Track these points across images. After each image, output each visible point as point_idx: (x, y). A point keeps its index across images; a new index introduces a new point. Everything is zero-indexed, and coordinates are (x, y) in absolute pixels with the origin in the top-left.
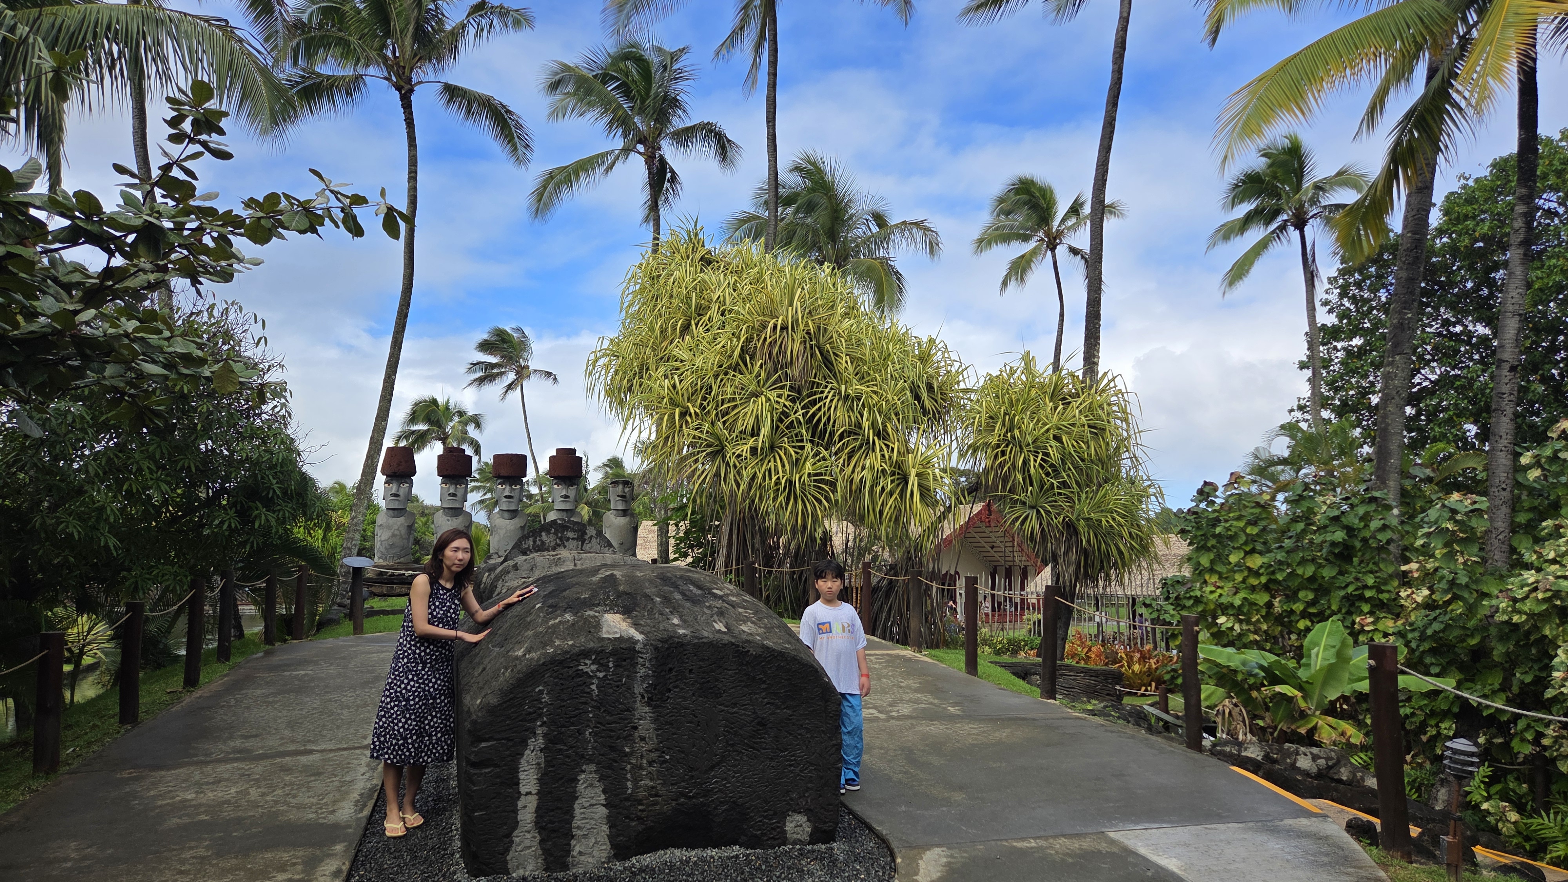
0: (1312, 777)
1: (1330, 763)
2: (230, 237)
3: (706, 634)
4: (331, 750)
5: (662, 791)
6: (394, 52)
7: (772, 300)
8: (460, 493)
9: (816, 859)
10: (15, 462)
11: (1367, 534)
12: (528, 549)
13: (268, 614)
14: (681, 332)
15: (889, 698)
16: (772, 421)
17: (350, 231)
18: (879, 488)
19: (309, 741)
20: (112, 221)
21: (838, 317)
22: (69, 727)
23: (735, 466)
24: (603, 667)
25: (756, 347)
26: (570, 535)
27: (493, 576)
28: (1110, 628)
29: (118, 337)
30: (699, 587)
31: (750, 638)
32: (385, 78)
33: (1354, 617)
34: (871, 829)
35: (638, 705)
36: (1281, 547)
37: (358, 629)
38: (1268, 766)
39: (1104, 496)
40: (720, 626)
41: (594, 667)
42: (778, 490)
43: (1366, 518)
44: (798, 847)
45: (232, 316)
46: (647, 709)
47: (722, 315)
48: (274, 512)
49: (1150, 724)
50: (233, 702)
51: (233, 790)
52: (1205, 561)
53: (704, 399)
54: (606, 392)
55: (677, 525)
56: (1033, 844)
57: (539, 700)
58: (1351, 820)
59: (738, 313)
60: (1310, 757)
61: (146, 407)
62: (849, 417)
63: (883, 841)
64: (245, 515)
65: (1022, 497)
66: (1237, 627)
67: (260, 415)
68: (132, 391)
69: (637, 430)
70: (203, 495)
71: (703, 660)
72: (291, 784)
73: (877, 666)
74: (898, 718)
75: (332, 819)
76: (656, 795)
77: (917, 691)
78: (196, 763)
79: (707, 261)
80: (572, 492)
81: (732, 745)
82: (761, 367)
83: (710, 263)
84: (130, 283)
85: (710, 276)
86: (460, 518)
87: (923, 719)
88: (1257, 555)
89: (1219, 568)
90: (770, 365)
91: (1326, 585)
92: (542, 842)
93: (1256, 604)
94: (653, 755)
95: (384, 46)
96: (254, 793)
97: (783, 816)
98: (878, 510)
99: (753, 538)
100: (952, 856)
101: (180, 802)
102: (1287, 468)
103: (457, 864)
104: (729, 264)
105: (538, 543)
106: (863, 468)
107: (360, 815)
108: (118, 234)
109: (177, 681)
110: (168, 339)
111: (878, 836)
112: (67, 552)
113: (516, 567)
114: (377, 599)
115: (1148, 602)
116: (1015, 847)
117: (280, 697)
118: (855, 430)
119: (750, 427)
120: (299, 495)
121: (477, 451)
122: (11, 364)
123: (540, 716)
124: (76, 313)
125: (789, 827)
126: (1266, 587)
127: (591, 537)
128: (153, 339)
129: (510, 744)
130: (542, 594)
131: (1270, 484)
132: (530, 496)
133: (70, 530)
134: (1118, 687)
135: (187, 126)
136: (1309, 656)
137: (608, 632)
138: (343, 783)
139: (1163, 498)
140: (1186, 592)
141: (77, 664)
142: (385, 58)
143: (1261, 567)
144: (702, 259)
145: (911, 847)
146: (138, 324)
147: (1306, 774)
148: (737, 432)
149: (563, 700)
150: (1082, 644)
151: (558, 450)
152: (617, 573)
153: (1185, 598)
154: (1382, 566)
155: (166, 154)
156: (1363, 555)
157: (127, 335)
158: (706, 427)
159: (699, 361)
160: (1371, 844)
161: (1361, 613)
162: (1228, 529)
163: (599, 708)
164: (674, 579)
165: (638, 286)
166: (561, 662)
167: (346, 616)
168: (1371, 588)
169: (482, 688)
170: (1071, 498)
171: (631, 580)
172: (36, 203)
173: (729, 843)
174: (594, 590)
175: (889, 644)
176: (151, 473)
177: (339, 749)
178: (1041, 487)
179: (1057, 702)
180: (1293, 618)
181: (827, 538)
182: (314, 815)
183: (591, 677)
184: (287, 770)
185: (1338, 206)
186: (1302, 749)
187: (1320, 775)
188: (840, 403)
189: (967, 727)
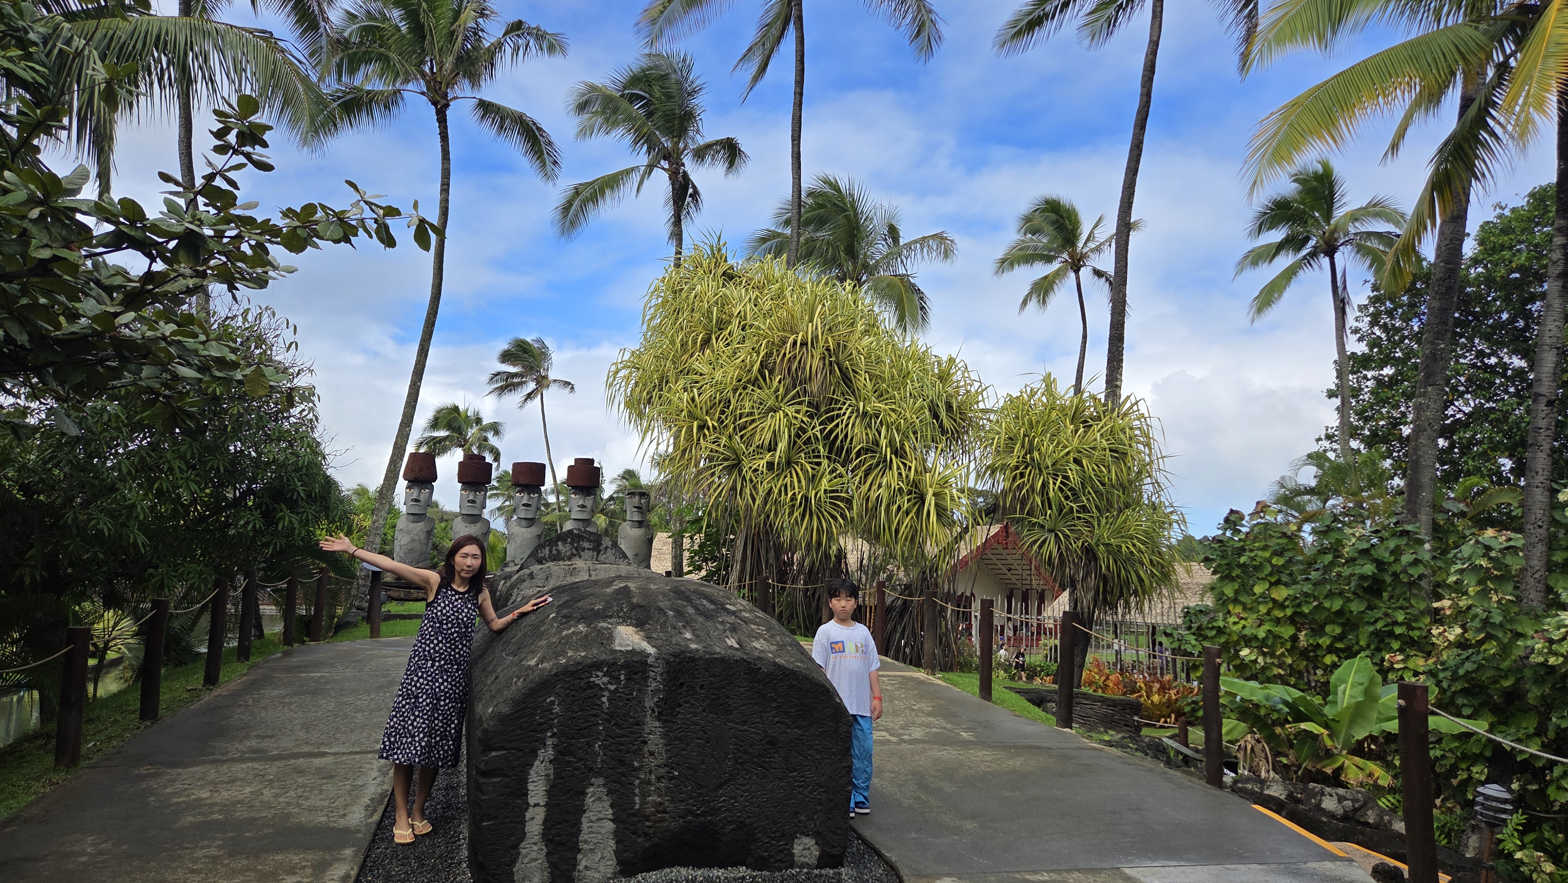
0: (1337, 819)
1: (1357, 805)
2: (268, 245)
3: (718, 650)
4: (344, 753)
5: (670, 807)
6: (432, 68)
7: (792, 316)
8: (479, 500)
10: (51, 459)
11: (1397, 568)
12: (544, 558)
13: (288, 613)
14: (701, 345)
15: (901, 721)
16: (790, 436)
17: (382, 241)
18: (895, 507)
19: (323, 744)
20: (155, 228)
21: (858, 335)
22: (90, 721)
23: (751, 480)
24: (615, 679)
25: (775, 363)
26: (586, 545)
27: (508, 584)
28: (1129, 657)
29: (156, 340)
30: (712, 602)
31: (762, 655)
32: (423, 93)
33: (1383, 653)
34: (880, 855)
35: (648, 719)
36: (1307, 579)
37: (375, 633)
38: (1292, 806)
39: (1125, 522)
40: (732, 642)
41: (605, 680)
42: (794, 506)
43: (1397, 552)
44: (805, 870)
45: (265, 321)
46: (657, 724)
47: (743, 330)
48: (297, 514)
49: (1169, 757)
50: (250, 702)
51: (247, 790)
52: (1229, 591)
53: (723, 412)
54: (626, 403)
55: (692, 538)
56: (1046, 878)
57: (550, 711)
58: (1377, 865)
59: (759, 328)
60: (1335, 798)
61: (179, 408)
62: (867, 434)
63: (892, 868)
64: (269, 517)
65: (1041, 520)
66: (1260, 660)
67: (288, 418)
68: (167, 392)
69: (655, 442)
70: (230, 496)
71: (714, 676)
72: (304, 786)
74: (910, 742)
75: (342, 823)
76: (664, 812)
77: (929, 714)
78: (213, 762)
79: (729, 276)
81: (742, 764)
82: (780, 382)
83: (731, 277)
84: (169, 287)
85: (732, 291)
86: (479, 525)
87: (935, 743)
88: (1282, 587)
89: (1244, 598)
90: (788, 380)
91: (1355, 620)
92: (548, 855)
93: (1281, 637)
94: (662, 771)
95: (422, 62)
96: (268, 794)
97: (792, 838)
98: (893, 528)
99: (767, 553)
101: (195, 800)
102: (1314, 498)
103: (464, 873)
104: (751, 279)
105: (554, 552)
106: (880, 486)
107: (370, 820)
108: (160, 240)
109: (197, 679)
110: (203, 343)
111: (887, 863)
112: (96, 548)
113: (531, 576)
114: (394, 603)
115: (1169, 631)
116: (1028, 880)
117: (296, 699)
118: (872, 448)
119: (767, 442)
120: (323, 498)
121: (497, 458)
122: (52, 364)
123: (551, 727)
124: (116, 315)
125: (797, 849)
126: (1292, 620)
127: (607, 548)
128: (190, 342)
129: (520, 754)
130: (557, 603)
131: (1297, 514)
132: (547, 505)
133: (101, 526)
134: (1136, 718)
135: (232, 138)
136: (1336, 694)
137: (621, 645)
138: (354, 787)
139: (1186, 526)
140: (1209, 622)
141: (102, 659)
142: (423, 75)
143: (1287, 599)
144: (724, 274)
145: (921, 876)
146: (176, 328)
147: (1332, 815)
148: (754, 446)
149: (574, 712)
150: (1100, 672)
151: (576, 460)
152: (632, 585)
153: (1208, 628)
154: (1413, 602)
155: (210, 164)
156: (1394, 589)
157: (164, 338)
158: (724, 440)
159: (718, 375)
161: (1391, 650)
162: (1253, 559)
163: (609, 722)
164: (688, 593)
165: (660, 300)
166: (573, 673)
167: (363, 619)
168: (1401, 624)
169: (494, 697)
170: (1090, 523)
171: (645, 593)
172: (84, 209)
173: (736, 864)
174: (607, 602)
175: (902, 665)
176: (181, 472)
177: (351, 753)
178: (1060, 511)
179: (1073, 732)
180: (1319, 653)
181: (841, 555)
182: (325, 819)
183: (602, 689)
184: (301, 772)
185: (1370, 234)
186: (1328, 789)
187: (1346, 817)
188: (858, 420)
189: (979, 754)
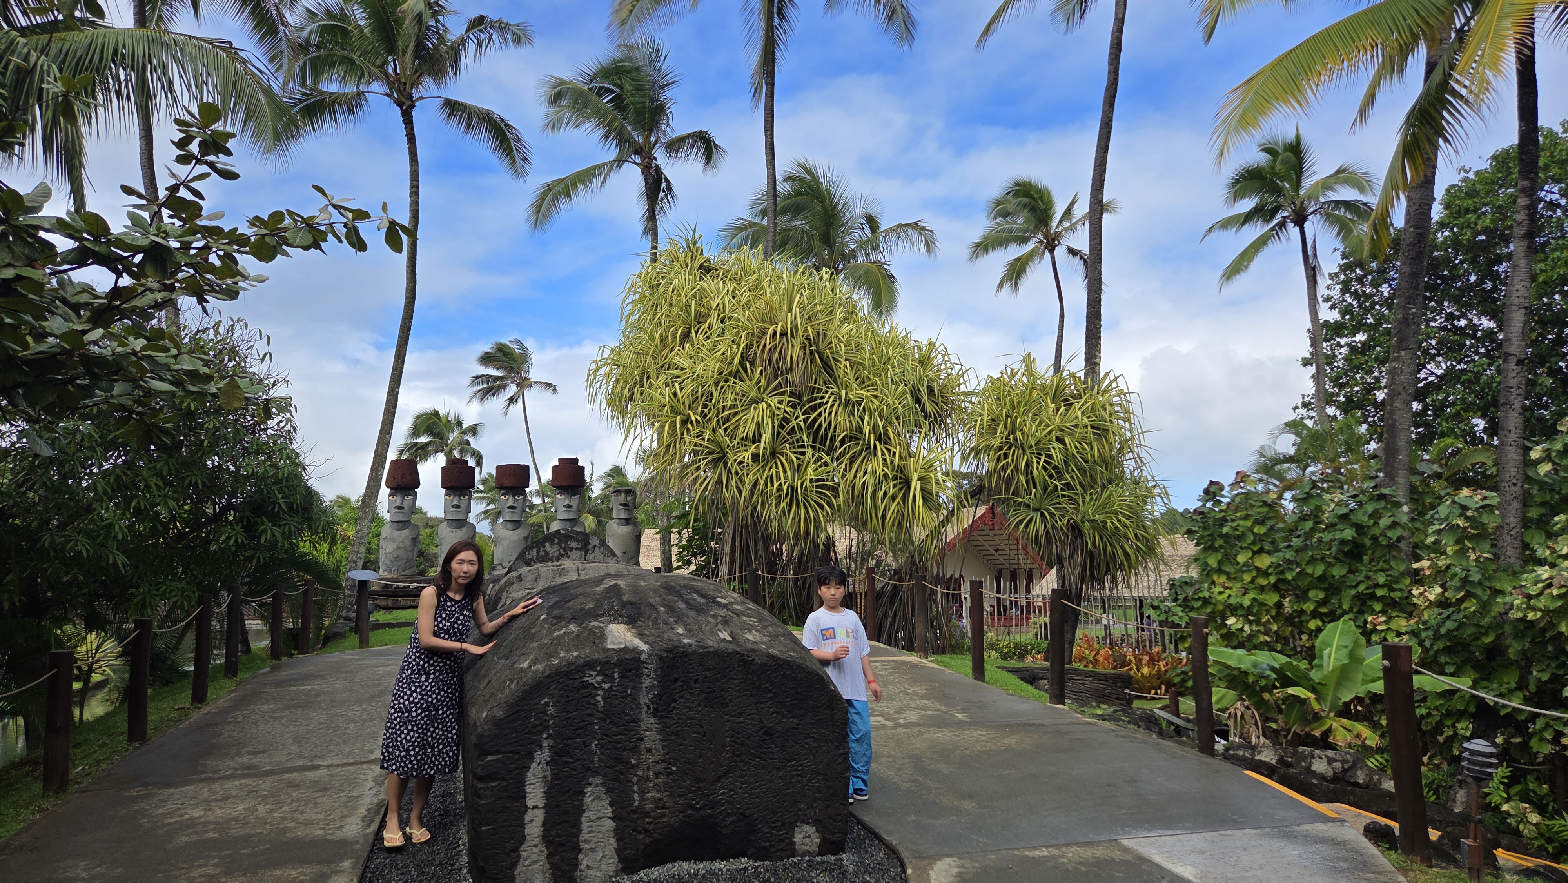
0: (1327, 781)
1: (1346, 767)
2: (235, 255)
3: (711, 643)
4: (338, 765)
5: (669, 803)
6: (395, 69)
7: (771, 307)
8: (464, 505)
9: (825, 870)
10: (24, 482)
11: (1376, 531)
12: (532, 560)
13: (274, 627)
14: (681, 340)
15: (896, 705)
16: (773, 427)
17: (353, 246)
18: (880, 494)
19: (316, 756)
20: (119, 242)
21: (837, 323)
22: (78, 745)
23: (737, 473)
24: (608, 677)
25: (756, 354)
26: (574, 545)
27: (497, 587)
28: (1117, 631)
29: (126, 355)
30: (703, 596)
31: (755, 647)
32: (387, 95)
33: (1366, 616)
34: (880, 839)
35: (644, 716)
36: (1289, 546)
37: (364, 643)
38: (1283, 770)
39: (1109, 497)
40: (724, 635)
41: (599, 679)
42: (780, 496)
43: (1375, 516)
44: (807, 858)
45: (237, 334)
46: (653, 720)
47: (722, 322)
48: (280, 527)
49: (1161, 728)
50: (240, 718)
51: (241, 807)
52: (1212, 561)
53: (705, 406)
54: (607, 401)
55: (679, 533)
56: (1046, 853)
57: (545, 712)
58: (1369, 825)
59: (739, 320)
60: (1325, 760)
61: (155, 425)
62: (850, 422)
63: (892, 852)
64: (251, 530)
65: (1026, 500)
66: (1247, 628)
67: (265, 430)
68: (140, 409)
69: (639, 438)
70: (210, 511)
71: (708, 670)
72: (298, 800)
73: (883, 673)
74: (906, 726)
75: (339, 835)
76: (664, 807)
77: (923, 697)
78: (205, 780)
79: (706, 269)
80: (575, 501)
81: (739, 756)
82: (761, 373)
83: (708, 270)
84: (138, 302)
85: (709, 284)
86: (464, 529)
87: (931, 726)
88: (1265, 555)
89: (1227, 568)
90: (770, 371)
91: (1337, 585)
92: (549, 856)
93: (1265, 605)
94: (660, 767)
95: (386, 63)
96: (262, 810)
97: (792, 827)
98: (880, 515)
99: (756, 545)
100: (963, 866)
101: (189, 819)
102: (1294, 466)
103: (465, 879)
104: (728, 271)
105: (542, 553)
106: (865, 473)
107: (368, 831)
108: (125, 254)
109: (185, 698)
110: (175, 357)
111: (888, 847)
112: (75, 570)
113: (520, 578)
114: (382, 612)
115: (1155, 604)
116: (1027, 856)
117: (287, 712)
118: (856, 435)
119: (751, 434)
120: (305, 509)
121: (479, 463)
122: (22, 385)
123: (546, 728)
124: (84, 332)
125: (798, 838)
126: (1275, 587)
127: (595, 547)
128: (161, 357)
129: (516, 757)
130: (546, 605)
131: (1277, 483)
132: (533, 507)
133: (79, 547)
134: (1127, 691)
135: (194, 147)
136: (1322, 657)
137: (613, 643)
138: (350, 799)
139: (1168, 499)
140: (1195, 594)
141: (87, 681)
142: (387, 75)
143: (1270, 566)
144: (701, 267)
145: (921, 858)
146: (146, 342)
147: (1322, 777)
148: (738, 439)
149: (568, 712)
150: (1090, 647)
151: (560, 460)
152: (622, 583)
153: (1194, 599)
154: (1392, 564)
155: (173, 175)
156: (1373, 553)
157: (135, 353)
158: (708, 434)
159: (699, 369)
160: (1389, 849)
161: (1373, 612)
162: (1235, 529)
163: (604, 720)
164: (678, 588)
165: (638, 295)
166: (567, 674)
167: (351, 629)
168: (1382, 586)
169: (488, 701)
170: (1075, 500)
171: (635, 590)
172: (47, 226)
173: (737, 856)
174: (598, 601)
175: (895, 650)
176: (159, 490)
177: (346, 764)
178: (1045, 489)
179: (1066, 707)
180: (1303, 618)
181: (830, 543)
182: (322, 832)
183: (596, 688)
184: (294, 786)
185: (1338, 203)
186: (1317, 752)
187: (1336, 778)
188: (841, 408)
189: (975, 734)
